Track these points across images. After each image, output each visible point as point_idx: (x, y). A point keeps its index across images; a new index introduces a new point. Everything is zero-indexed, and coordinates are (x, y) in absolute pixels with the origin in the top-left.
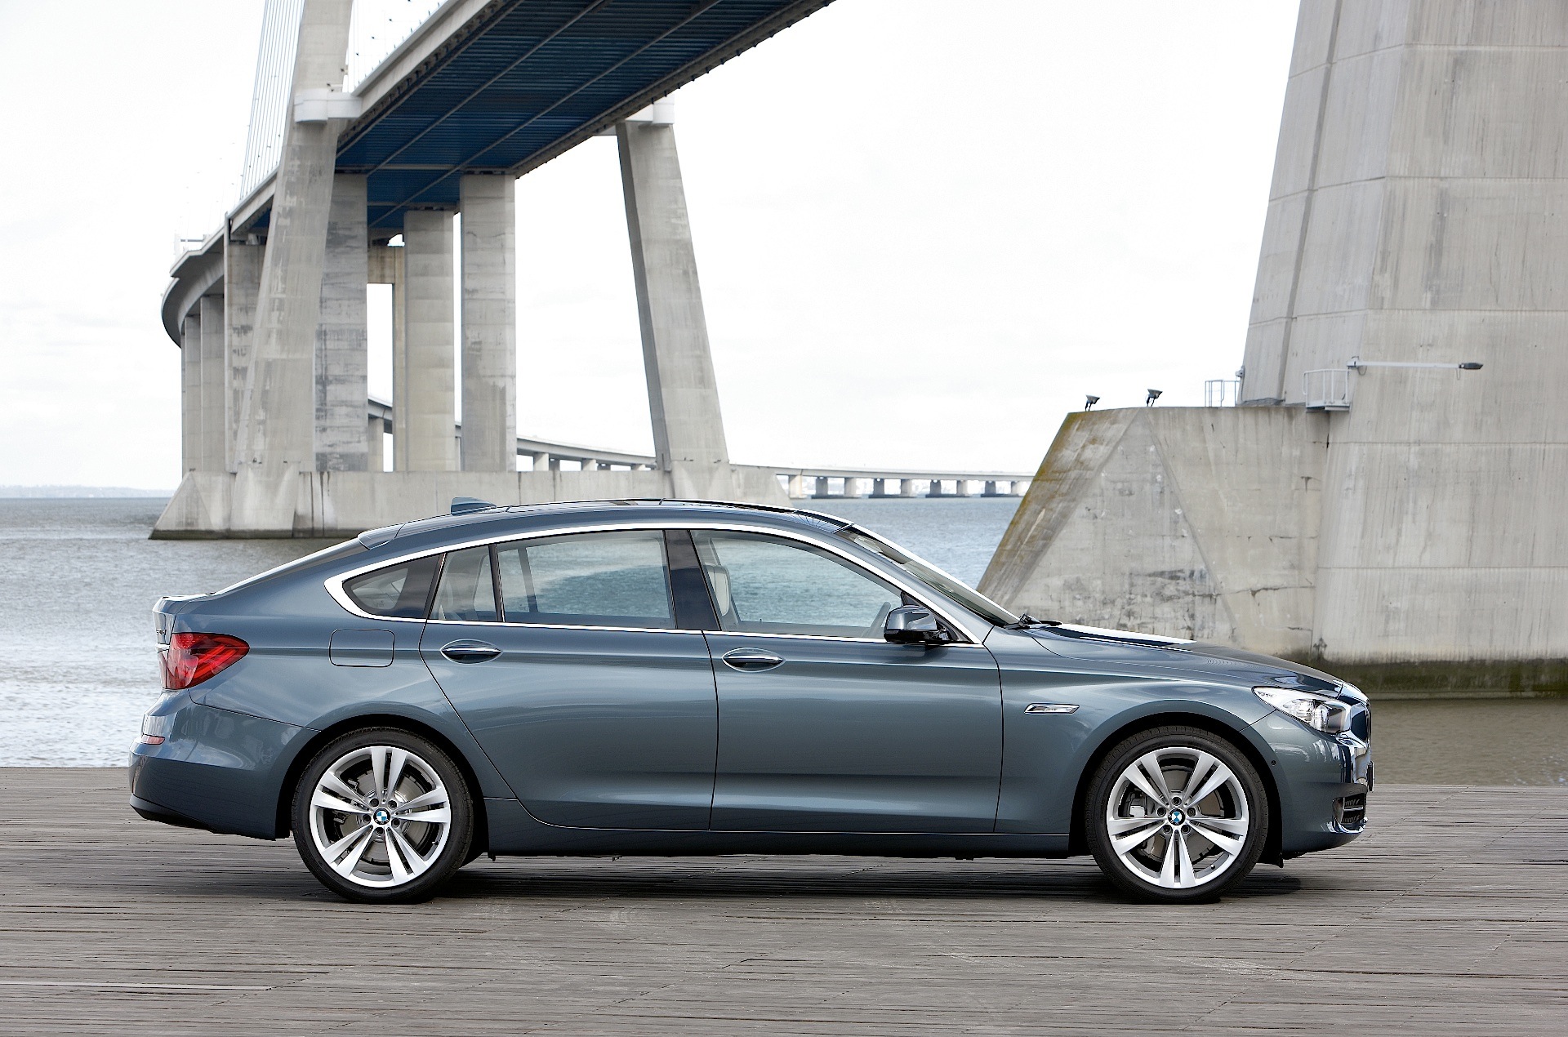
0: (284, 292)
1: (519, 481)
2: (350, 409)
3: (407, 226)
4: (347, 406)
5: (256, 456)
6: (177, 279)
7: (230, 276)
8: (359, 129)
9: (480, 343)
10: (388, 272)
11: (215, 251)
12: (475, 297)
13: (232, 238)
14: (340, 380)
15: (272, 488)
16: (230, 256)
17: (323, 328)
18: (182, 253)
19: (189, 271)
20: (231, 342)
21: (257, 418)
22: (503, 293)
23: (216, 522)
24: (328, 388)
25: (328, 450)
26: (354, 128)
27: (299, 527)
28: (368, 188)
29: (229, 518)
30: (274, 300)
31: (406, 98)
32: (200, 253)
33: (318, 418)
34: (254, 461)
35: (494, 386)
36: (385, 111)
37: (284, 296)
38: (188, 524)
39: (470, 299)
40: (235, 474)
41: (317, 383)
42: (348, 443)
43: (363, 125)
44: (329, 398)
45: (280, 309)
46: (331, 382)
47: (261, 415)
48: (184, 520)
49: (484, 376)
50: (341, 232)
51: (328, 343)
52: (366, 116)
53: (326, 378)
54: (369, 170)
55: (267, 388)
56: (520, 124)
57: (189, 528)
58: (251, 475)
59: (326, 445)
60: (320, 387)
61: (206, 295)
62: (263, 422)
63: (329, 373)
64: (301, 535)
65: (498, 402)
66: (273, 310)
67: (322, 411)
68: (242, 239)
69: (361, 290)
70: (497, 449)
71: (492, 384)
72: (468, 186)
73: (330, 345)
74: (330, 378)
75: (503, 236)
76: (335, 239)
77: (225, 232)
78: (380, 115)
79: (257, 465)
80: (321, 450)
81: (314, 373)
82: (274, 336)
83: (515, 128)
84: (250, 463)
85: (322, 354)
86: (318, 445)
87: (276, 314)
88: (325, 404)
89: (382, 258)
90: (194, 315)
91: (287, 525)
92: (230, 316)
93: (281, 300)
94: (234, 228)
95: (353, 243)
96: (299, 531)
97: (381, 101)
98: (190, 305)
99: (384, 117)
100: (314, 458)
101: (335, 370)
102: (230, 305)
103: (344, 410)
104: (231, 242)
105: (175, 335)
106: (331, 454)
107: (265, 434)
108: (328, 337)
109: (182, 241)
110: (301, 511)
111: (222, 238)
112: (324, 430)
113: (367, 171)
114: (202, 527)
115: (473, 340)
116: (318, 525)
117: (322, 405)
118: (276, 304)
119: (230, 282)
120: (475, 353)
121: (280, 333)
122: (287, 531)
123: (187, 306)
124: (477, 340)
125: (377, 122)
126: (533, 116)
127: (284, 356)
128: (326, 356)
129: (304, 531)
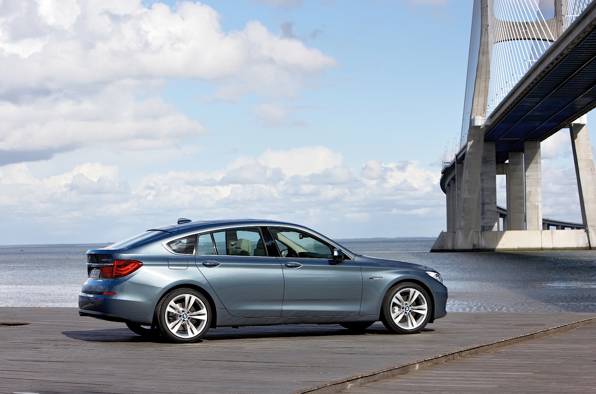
0: (469, 177)
1: (541, 233)
2: (491, 212)
3: (510, 157)
4: (490, 211)
5: (461, 227)
6: (443, 174)
7: (457, 173)
8: (491, 128)
9: (530, 192)
10: (505, 171)
11: (453, 165)
12: (529, 178)
13: (458, 162)
14: (488, 204)
15: (466, 236)
16: (457, 167)
17: (483, 188)
18: (444, 166)
19: (447, 172)
20: (458, 193)
21: (462, 215)
22: (537, 176)
23: (450, 247)
24: (485, 206)
25: (485, 225)
26: (490, 128)
27: (475, 248)
28: (496, 146)
29: (453, 246)
30: (466, 180)
31: (504, 118)
32: (450, 166)
33: (482, 215)
34: (461, 228)
35: (535, 205)
36: (498, 122)
37: (469, 179)
38: (441, 247)
39: (527, 178)
40: (455, 232)
41: (481, 204)
42: (491, 222)
43: (492, 127)
44: (485, 209)
45: (468, 182)
46: (486, 204)
47: (463, 214)
48: (440, 246)
49: (532, 202)
50: (488, 159)
51: (484, 192)
52: (493, 124)
53: (484, 203)
54: (496, 140)
55: (465, 206)
56: (540, 125)
57: (442, 249)
58: (460, 232)
59: (484, 223)
60: (482, 206)
61: (452, 179)
62: (463, 217)
63: (485, 201)
64: (475, 250)
65: (536, 210)
66: (466, 183)
67: (483, 213)
68: (460, 162)
69: (494, 176)
70: (536, 224)
71: (534, 204)
72: (527, 144)
73: (485, 193)
74: (485, 203)
75: (537, 159)
76: (485, 161)
77: (455, 160)
78: (497, 124)
79: (461, 229)
80: (483, 225)
81: (480, 202)
82: (466, 191)
83: (538, 127)
84: (460, 229)
85: (483, 196)
86: (481, 224)
87: (467, 184)
88: (484, 211)
89: (503, 167)
90: (449, 185)
91: (471, 248)
92: (457, 185)
93: (468, 180)
94: (458, 159)
95: (491, 162)
96: (475, 249)
97: (497, 120)
98: (448, 182)
99: (498, 124)
100: (481, 227)
101: (487, 201)
102: (457, 182)
103: (489, 213)
104: (457, 163)
105: (445, 191)
106: (486, 226)
107: (464, 220)
108: (484, 191)
109: (445, 163)
110: (475, 243)
111: (455, 162)
112: (484, 219)
113: (495, 141)
114: (446, 248)
115: (528, 191)
116: (480, 247)
117: (483, 211)
118: (467, 181)
119: (457, 175)
120: (529, 195)
121: (468, 189)
122: (471, 249)
123: (447, 183)
124: (530, 191)
125: (496, 126)
126: (543, 123)
127: (469, 197)
128: (484, 196)
129: (476, 249)
